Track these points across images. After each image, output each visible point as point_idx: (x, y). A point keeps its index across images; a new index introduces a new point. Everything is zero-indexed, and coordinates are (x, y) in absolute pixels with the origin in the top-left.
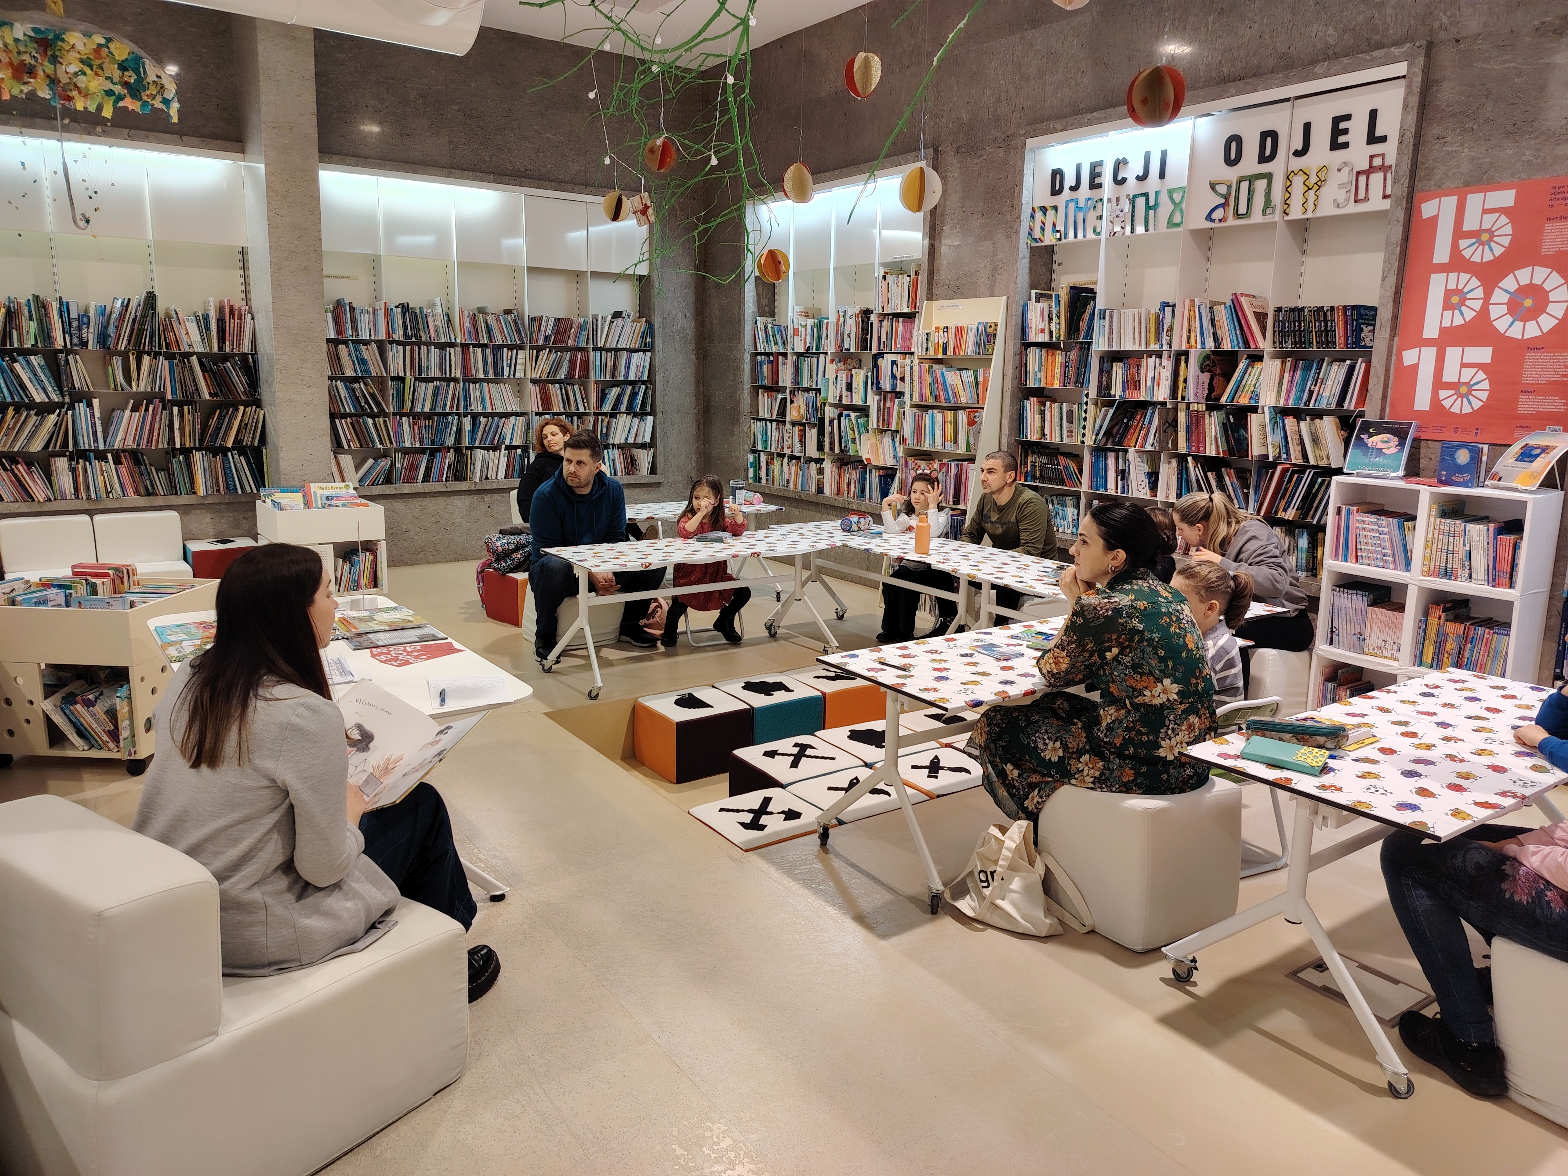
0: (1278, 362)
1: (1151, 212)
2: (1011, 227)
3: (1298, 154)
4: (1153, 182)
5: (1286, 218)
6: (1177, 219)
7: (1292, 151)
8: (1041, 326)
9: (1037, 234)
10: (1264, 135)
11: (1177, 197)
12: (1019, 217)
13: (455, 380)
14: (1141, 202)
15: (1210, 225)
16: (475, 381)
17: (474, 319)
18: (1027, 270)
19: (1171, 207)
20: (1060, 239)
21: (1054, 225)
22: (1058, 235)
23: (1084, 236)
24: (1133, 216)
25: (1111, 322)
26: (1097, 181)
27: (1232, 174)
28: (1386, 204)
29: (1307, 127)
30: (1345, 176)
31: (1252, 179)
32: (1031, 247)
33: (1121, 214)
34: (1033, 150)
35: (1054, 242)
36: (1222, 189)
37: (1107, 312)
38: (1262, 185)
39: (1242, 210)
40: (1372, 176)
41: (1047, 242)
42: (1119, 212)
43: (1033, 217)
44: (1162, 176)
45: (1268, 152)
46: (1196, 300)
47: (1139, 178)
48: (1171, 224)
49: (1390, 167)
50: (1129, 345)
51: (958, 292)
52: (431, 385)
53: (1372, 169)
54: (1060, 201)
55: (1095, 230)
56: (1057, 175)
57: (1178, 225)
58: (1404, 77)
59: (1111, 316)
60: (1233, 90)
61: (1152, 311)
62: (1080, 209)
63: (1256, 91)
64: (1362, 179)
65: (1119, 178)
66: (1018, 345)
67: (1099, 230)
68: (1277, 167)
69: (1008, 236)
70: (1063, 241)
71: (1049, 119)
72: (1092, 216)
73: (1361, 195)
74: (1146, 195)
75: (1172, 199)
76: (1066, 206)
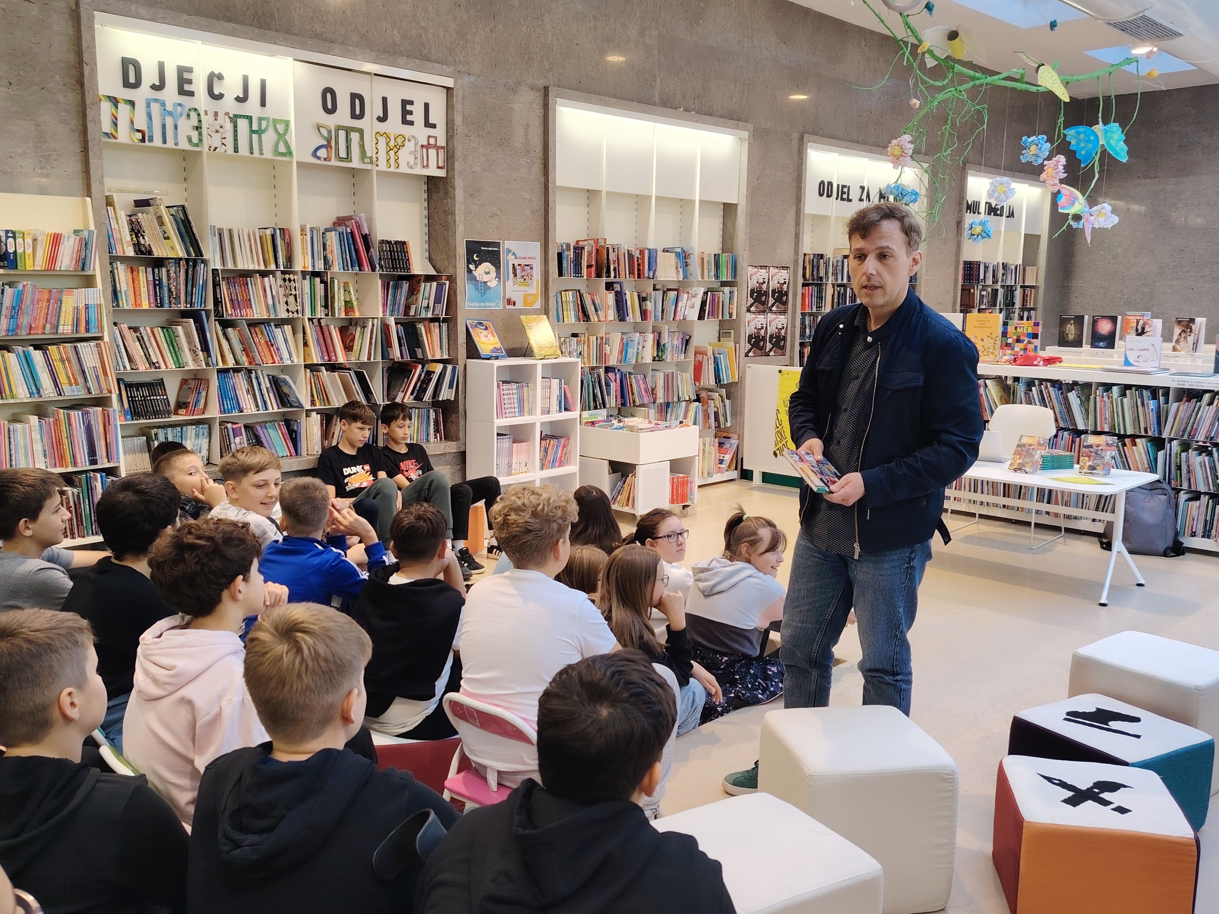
1: (256, 136)
3: (380, 119)
4: (252, 106)
5: (377, 168)
6: (282, 149)
7: (375, 116)
9: (108, 128)
10: (354, 97)
11: (281, 128)
15: (316, 161)
19: (275, 137)
20: (143, 140)
22: (139, 135)
23: (176, 144)
24: (235, 136)
25: (221, 240)
27: (331, 121)
28: (441, 173)
29: (385, 100)
30: (413, 146)
31: (347, 130)
33: (221, 131)
35: (134, 142)
36: (324, 132)
37: (217, 229)
38: (356, 137)
40: (430, 150)
41: (123, 140)
42: (218, 128)
44: (263, 104)
45: (358, 111)
46: (308, 226)
47: (238, 99)
48: (277, 152)
49: (442, 147)
50: (246, 264)
54: (138, 96)
55: (190, 141)
56: (131, 65)
57: (284, 155)
58: (449, 88)
59: (221, 233)
60: (334, 50)
61: (266, 233)
62: (170, 113)
64: (424, 151)
65: (216, 92)
66: (108, 260)
68: (366, 125)
70: (147, 143)
72: (185, 124)
73: (425, 163)
74: (250, 118)
75: (276, 129)
76: (148, 106)
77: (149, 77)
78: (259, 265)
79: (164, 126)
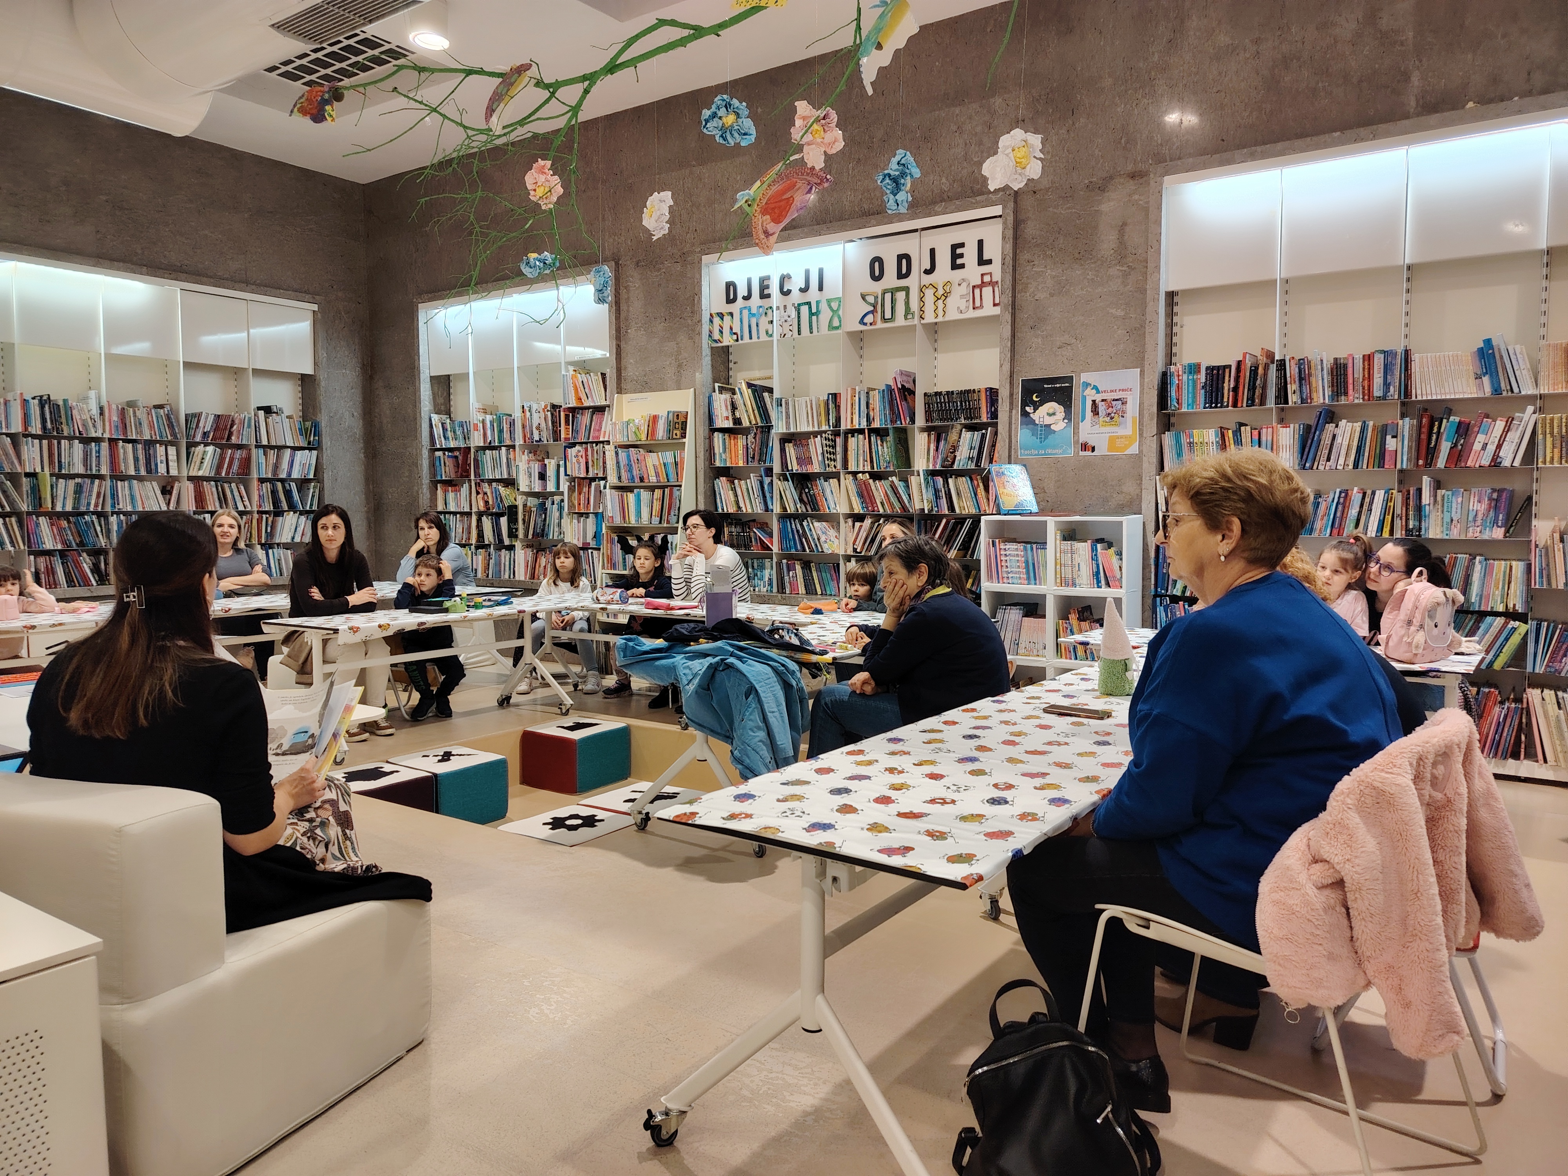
0: (926, 434)
1: (814, 318)
2: (693, 330)
3: (928, 272)
4: (813, 294)
5: (923, 322)
6: (836, 323)
7: (923, 270)
8: (725, 414)
9: (716, 336)
10: (900, 257)
11: (835, 305)
12: (700, 321)
13: (101, 477)
14: (805, 310)
15: (863, 328)
16: (124, 478)
17: (122, 413)
18: (710, 366)
19: (831, 314)
20: (737, 340)
21: (731, 328)
22: (735, 337)
23: (758, 338)
24: (799, 321)
25: (787, 409)
26: (766, 292)
27: (877, 287)
28: (997, 311)
29: (933, 251)
30: (964, 289)
31: (893, 291)
32: (712, 348)
33: (789, 319)
34: (707, 266)
35: (732, 343)
36: (871, 299)
37: (783, 400)
38: (901, 296)
39: (888, 315)
40: (984, 289)
41: (725, 343)
42: (787, 318)
43: (711, 321)
44: (821, 288)
45: (904, 271)
46: (857, 388)
47: (801, 290)
48: (831, 327)
49: (997, 282)
50: (804, 427)
51: (645, 386)
52: (71, 484)
53: (983, 284)
54: (735, 308)
55: (767, 332)
56: (730, 287)
57: (837, 328)
58: (1000, 216)
59: (787, 404)
60: (873, 222)
61: (821, 399)
62: (754, 315)
63: (892, 223)
64: (977, 291)
65: (785, 290)
66: (707, 431)
67: (770, 332)
68: (912, 282)
69: (691, 338)
70: (740, 342)
71: (720, 240)
72: (764, 321)
73: (978, 304)
74: (809, 304)
75: (830, 307)
76: (741, 313)
77: (742, 291)
78: (813, 426)
79: (750, 326)
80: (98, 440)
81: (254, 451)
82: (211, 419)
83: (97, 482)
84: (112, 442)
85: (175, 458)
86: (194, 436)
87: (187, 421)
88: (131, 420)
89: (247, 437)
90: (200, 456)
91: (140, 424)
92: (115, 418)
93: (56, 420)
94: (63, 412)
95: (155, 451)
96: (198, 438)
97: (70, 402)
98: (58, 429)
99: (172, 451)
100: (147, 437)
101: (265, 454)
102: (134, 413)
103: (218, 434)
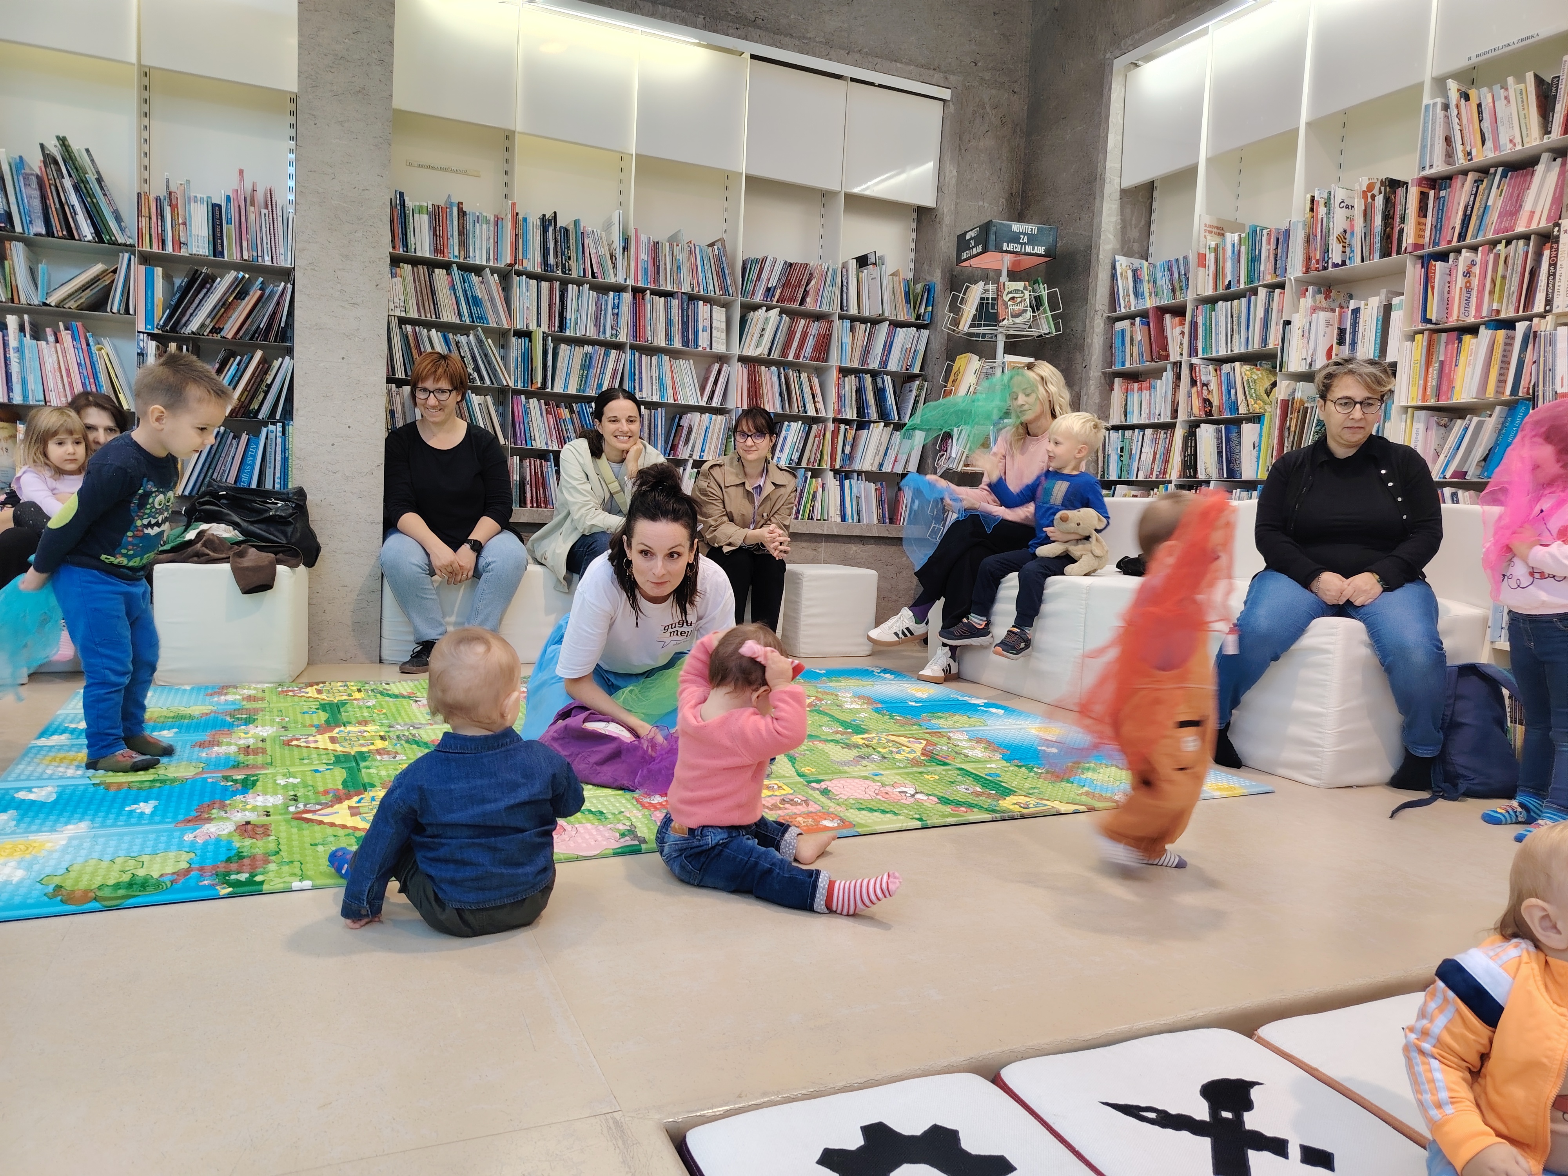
13: (619, 347)
16: (651, 351)
17: (655, 250)
52: (579, 352)
80: (619, 289)
81: (837, 323)
82: (778, 268)
83: (614, 353)
84: (638, 292)
85: (724, 325)
86: (753, 294)
87: (744, 269)
88: (666, 261)
89: (827, 303)
90: (760, 326)
91: (679, 267)
92: (644, 256)
93: (563, 253)
94: (572, 241)
95: (696, 313)
96: (758, 298)
97: (582, 225)
98: (564, 266)
99: (720, 314)
100: (687, 289)
101: (852, 329)
102: (672, 249)
103: (788, 292)
